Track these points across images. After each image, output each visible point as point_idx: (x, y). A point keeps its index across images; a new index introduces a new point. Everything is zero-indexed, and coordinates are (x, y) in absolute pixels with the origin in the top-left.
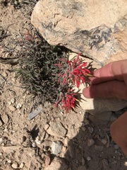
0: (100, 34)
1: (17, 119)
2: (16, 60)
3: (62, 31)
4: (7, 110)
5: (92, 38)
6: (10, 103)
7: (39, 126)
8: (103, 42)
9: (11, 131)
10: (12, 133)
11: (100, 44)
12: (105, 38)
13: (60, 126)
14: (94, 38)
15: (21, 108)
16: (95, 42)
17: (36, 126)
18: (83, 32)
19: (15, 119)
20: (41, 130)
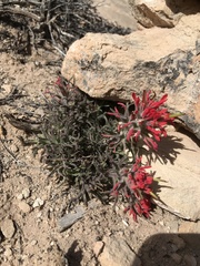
0: (174, 66)
1: (34, 231)
2: (35, 126)
3: (115, 66)
4: (13, 211)
5: (163, 73)
6: (20, 197)
7: (81, 244)
8: (182, 76)
9: (18, 256)
10: (21, 261)
11: (177, 81)
12: (184, 68)
13: (125, 248)
14: (166, 72)
15: (42, 208)
16: (168, 79)
17: (75, 244)
18: (147, 65)
19: (30, 229)
20: (87, 254)
